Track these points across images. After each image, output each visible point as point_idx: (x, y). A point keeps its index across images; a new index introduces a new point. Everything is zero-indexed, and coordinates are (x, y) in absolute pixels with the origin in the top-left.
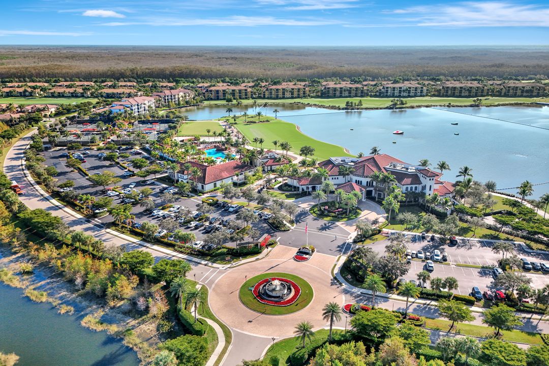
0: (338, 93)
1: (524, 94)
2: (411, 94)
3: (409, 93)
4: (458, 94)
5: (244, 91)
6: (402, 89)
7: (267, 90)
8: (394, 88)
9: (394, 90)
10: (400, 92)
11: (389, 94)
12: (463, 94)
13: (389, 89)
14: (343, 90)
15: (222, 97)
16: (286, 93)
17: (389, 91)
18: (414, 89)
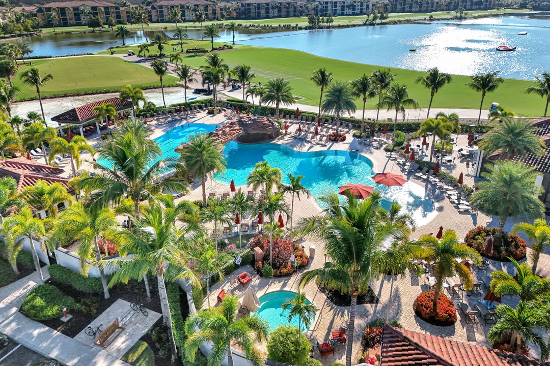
0: (263, 12)
2: (356, 12)
3: (354, 9)
5: (113, 10)
6: (345, 5)
7: (153, 8)
8: (336, 3)
9: (335, 6)
10: (343, 8)
13: (329, 5)
14: (270, 7)
15: (73, 21)
16: (187, 13)
17: (329, 8)
18: (359, 4)
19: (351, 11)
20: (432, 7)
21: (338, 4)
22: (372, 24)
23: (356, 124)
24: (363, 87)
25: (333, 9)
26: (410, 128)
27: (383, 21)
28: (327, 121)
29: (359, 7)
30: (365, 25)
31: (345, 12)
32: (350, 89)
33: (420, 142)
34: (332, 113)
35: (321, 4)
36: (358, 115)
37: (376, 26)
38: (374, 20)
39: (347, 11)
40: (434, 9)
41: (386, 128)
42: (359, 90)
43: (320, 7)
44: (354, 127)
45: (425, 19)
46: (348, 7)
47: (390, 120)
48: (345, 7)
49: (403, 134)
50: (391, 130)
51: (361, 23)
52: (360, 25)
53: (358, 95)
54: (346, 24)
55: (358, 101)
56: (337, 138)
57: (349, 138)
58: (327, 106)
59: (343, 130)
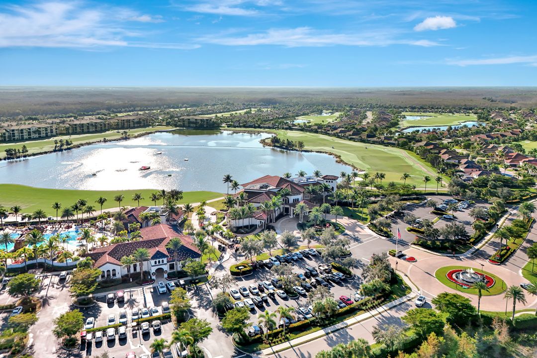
1: (136, 125)
2: (42, 135)
3: (40, 133)
4: (87, 130)
6: (31, 131)
8: (22, 130)
9: (22, 133)
10: (29, 133)
11: (16, 137)
12: (91, 130)
13: (16, 132)
18: (44, 129)
19: (37, 136)
20: (105, 127)
21: (24, 131)
22: (61, 150)
23: (75, 221)
24: (76, 208)
25: (21, 135)
26: (95, 219)
27: (69, 146)
28: (62, 222)
29: (44, 132)
30: (55, 151)
31: (32, 136)
32: (71, 209)
33: (99, 223)
34: (66, 219)
35: (8, 132)
36: (75, 218)
37: (64, 151)
38: (61, 146)
39: (33, 136)
40: (107, 128)
41: (87, 220)
42: (75, 209)
43: (7, 134)
44: (74, 222)
45: (101, 141)
46: (34, 132)
47: (88, 217)
48: (32, 132)
49: (93, 221)
50: (89, 221)
51: (52, 149)
52: (51, 152)
53: (74, 211)
54: (39, 152)
55: (75, 213)
56: (68, 227)
57: (74, 227)
58: (63, 216)
59: (70, 224)
